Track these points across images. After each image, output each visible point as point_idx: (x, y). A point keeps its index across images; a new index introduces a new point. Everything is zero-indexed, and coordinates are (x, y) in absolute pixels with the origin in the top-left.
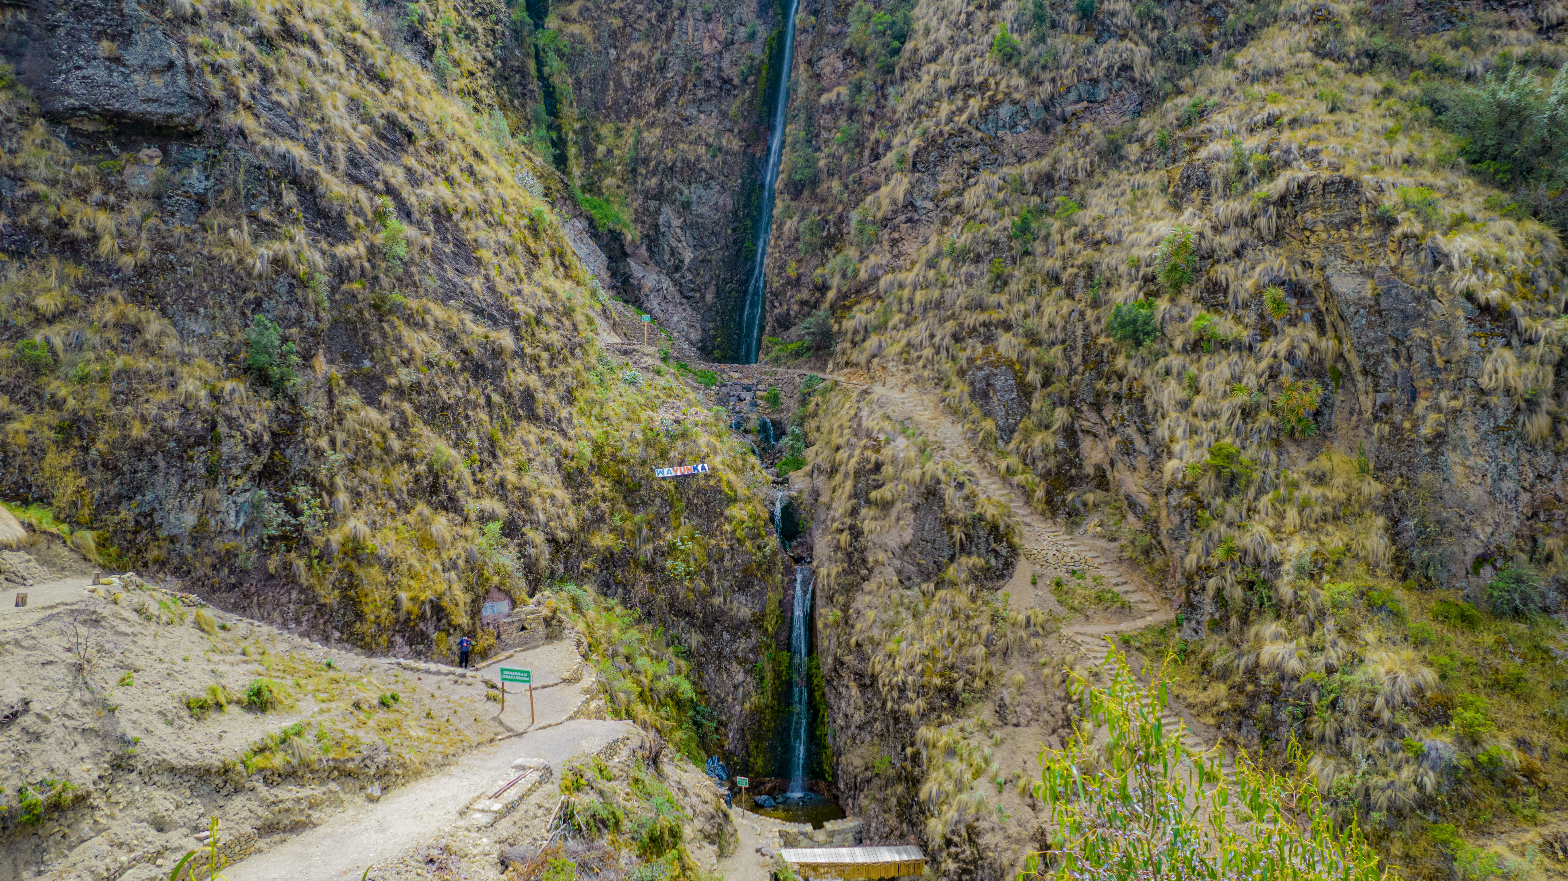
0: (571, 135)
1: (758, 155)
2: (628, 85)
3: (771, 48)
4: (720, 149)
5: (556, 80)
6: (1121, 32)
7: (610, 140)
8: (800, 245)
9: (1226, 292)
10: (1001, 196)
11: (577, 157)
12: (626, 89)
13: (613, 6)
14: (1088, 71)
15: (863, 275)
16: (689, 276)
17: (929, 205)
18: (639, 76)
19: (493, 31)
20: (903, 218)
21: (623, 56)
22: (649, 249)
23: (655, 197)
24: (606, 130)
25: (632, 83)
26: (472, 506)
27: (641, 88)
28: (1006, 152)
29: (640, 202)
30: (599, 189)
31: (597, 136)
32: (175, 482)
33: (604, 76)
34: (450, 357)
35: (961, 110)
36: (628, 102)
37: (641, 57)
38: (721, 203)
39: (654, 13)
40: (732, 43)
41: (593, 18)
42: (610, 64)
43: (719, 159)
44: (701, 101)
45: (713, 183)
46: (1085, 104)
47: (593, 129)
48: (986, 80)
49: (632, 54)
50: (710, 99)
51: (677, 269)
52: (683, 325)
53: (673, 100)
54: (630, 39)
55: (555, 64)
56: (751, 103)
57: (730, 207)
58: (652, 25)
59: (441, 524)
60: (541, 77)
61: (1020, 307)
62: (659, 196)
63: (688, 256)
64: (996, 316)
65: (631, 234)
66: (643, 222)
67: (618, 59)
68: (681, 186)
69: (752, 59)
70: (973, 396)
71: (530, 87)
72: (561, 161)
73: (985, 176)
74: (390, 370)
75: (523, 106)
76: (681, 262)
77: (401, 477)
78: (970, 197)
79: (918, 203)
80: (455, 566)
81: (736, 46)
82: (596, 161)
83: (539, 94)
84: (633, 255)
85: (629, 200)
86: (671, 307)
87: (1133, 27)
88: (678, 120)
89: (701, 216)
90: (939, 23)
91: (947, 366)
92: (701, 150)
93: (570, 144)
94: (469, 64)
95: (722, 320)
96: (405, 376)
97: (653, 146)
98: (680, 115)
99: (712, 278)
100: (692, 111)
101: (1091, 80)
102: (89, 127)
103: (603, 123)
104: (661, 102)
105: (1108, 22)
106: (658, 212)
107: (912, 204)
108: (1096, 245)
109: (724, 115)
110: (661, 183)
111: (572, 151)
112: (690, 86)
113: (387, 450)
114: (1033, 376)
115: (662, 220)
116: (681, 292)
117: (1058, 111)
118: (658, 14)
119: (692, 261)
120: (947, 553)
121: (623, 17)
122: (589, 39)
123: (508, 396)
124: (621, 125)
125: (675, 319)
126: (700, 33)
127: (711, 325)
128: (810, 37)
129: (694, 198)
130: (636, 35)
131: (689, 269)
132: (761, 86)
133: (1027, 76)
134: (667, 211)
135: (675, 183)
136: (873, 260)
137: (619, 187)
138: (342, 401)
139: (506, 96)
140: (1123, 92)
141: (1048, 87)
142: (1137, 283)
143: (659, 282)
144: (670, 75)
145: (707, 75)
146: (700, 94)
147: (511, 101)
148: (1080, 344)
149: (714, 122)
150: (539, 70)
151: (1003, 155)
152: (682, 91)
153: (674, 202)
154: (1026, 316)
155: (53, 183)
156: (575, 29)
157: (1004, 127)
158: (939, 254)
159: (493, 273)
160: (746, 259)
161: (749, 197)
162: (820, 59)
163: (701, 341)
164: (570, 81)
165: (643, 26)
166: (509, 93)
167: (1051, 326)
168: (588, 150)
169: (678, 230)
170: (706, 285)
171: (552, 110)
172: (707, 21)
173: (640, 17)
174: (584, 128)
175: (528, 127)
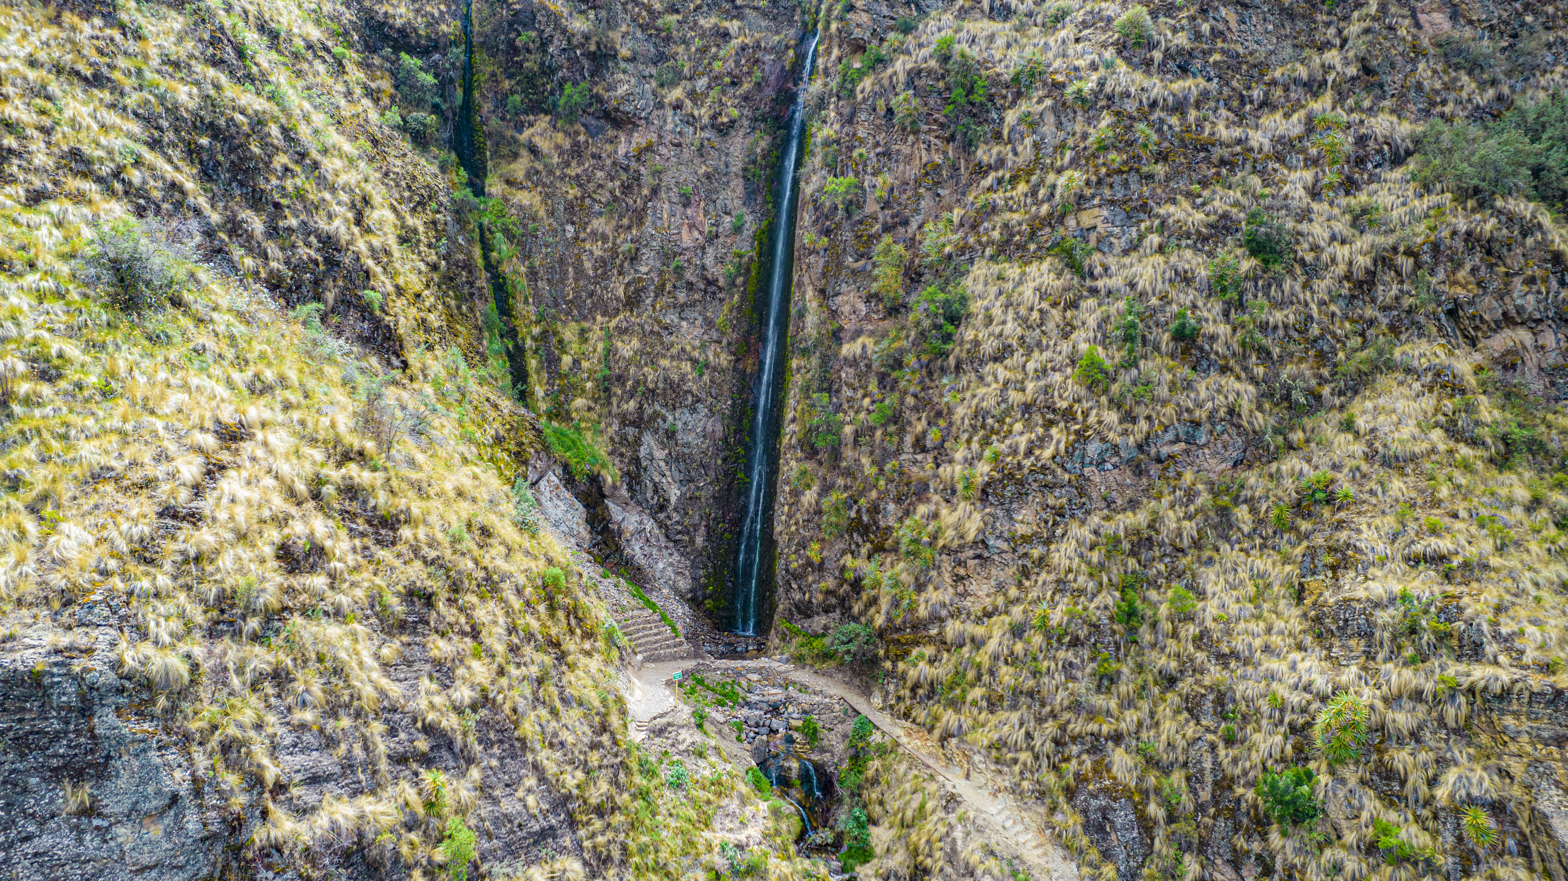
0: (529, 342)
1: (749, 371)
2: (591, 273)
3: (761, 243)
4: (707, 366)
5: (506, 268)
6: (1221, 362)
7: (575, 347)
8: (823, 523)
9: (1403, 783)
10: (1095, 557)
11: (538, 372)
12: (588, 277)
13: (568, 171)
14: (1188, 410)
15: (922, 612)
16: (676, 517)
17: (1005, 546)
18: (602, 263)
19: (434, 223)
20: (971, 553)
21: (582, 235)
22: (630, 489)
23: (633, 424)
24: (569, 333)
25: (595, 269)
27: (605, 276)
28: (1094, 495)
29: (615, 427)
30: (568, 412)
31: (561, 342)
33: (562, 261)
35: (1043, 442)
36: (591, 294)
37: (604, 238)
38: (709, 429)
39: (618, 183)
40: (717, 236)
41: (544, 185)
42: (569, 244)
43: (706, 378)
44: (683, 307)
45: (700, 406)
46: (1183, 445)
47: (555, 333)
48: (1071, 407)
49: (594, 233)
50: (693, 304)
51: (662, 508)
52: (670, 572)
53: (648, 301)
54: (591, 214)
55: (504, 247)
56: (739, 309)
57: (719, 434)
58: (615, 199)
60: (490, 267)
61: (1131, 716)
62: (640, 422)
63: (674, 493)
64: (1106, 725)
65: (610, 476)
66: (622, 455)
67: (576, 238)
68: (664, 411)
69: (740, 256)
70: (1086, 827)
71: (478, 284)
72: (519, 375)
73: (1074, 526)
75: (471, 310)
76: (667, 500)
79: (991, 543)
81: (721, 240)
82: (561, 376)
83: (488, 291)
84: (613, 496)
85: (603, 425)
86: (655, 551)
87: (1234, 354)
88: (656, 328)
89: (688, 445)
90: (1005, 312)
91: (1050, 779)
92: (687, 367)
93: (529, 353)
95: (714, 568)
97: (629, 362)
98: (659, 322)
99: (702, 518)
100: (671, 318)
101: (1192, 422)
103: (565, 323)
104: (633, 302)
105: (1207, 347)
106: (638, 442)
107: (983, 542)
108: (1223, 659)
109: (709, 324)
110: (641, 407)
111: (533, 363)
112: (668, 287)
114: (1154, 809)
115: (643, 452)
116: (667, 536)
117: (1153, 451)
118: (622, 185)
119: (679, 499)
121: (580, 186)
122: (542, 213)
124: (585, 325)
125: (661, 565)
126: (677, 220)
127: (701, 572)
128: (822, 262)
129: (679, 425)
130: (597, 207)
131: (675, 509)
132: (750, 289)
133: (1119, 407)
134: (648, 439)
135: (657, 407)
136: (933, 594)
137: (590, 409)
139: (453, 303)
140: (1225, 436)
141: (1143, 425)
142: (1282, 729)
143: (641, 523)
144: (644, 269)
145: (689, 275)
146: (682, 297)
147: (459, 308)
148: (1209, 779)
149: (698, 332)
150: (486, 257)
151: (1090, 498)
152: (660, 290)
153: (656, 431)
154: (1139, 726)
156: (523, 198)
157: (1091, 463)
160: (739, 494)
161: (740, 420)
162: (837, 294)
163: (691, 591)
164: (523, 269)
165: (605, 196)
166: (456, 298)
167: (1170, 744)
168: (551, 362)
169: (662, 464)
170: (696, 527)
171: (505, 310)
172: (685, 206)
173: (600, 186)
174: (544, 333)
175: (480, 339)
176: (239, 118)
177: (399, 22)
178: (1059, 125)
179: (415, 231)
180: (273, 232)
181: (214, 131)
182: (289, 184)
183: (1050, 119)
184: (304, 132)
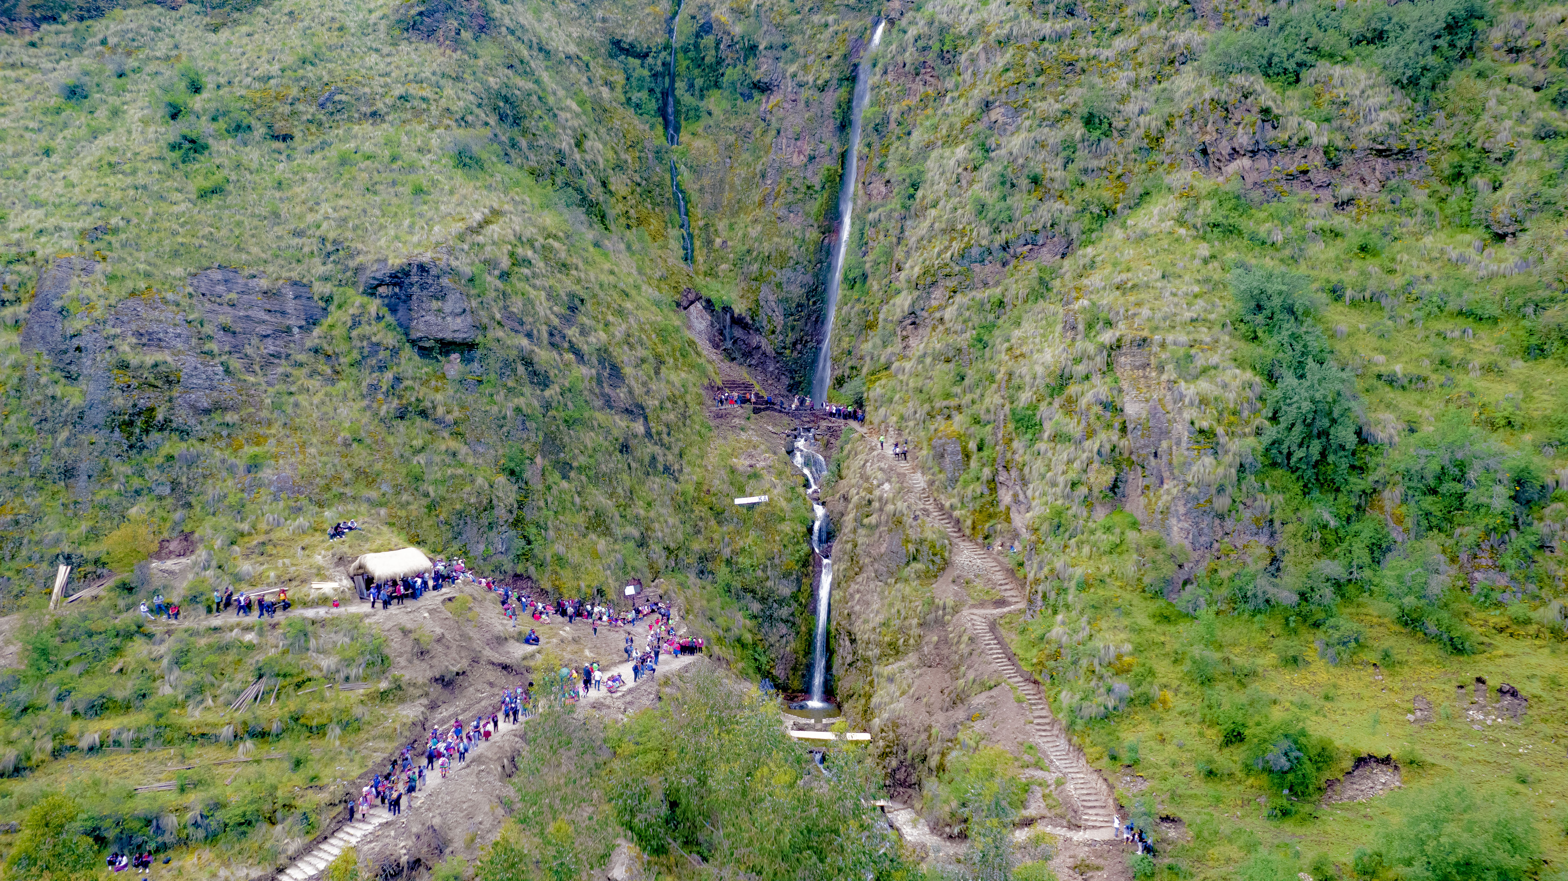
0: (697, 231)
1: (832, 244)
2: (739, 188)
4: (804, 241)
5: (685, 186)
6: (1057, 194)
7: (725, 233)
8: (851, 325)
9: (1075, 403)
10: (968, 313)
11: (700, 248)
12: (737, 191)
13: (729, 125)
14: (1032, 224)
15: (883, 360)
16: (781, 338)
18: (747, 181)
19: (640, 158)
20: (909, 321)
21: (735, 165)
22: (752, 319)
23: (756, 279)
24: (722, 225)
25: (742, 186)
26: (618, 532)
27: (748, 190)
28: (976, 280)
29: (745, 282)
30: (717, 273)
31: (716, 230)
32: (475, 529)
33: (722, 181)
34: (606, 444)
35: (947, 248)
36: (739, 202)
37: (749, 165)
38: (804, 281)
39: (759, 130)
40: (815, 157)
41: (714, 134)
42: (726, 170)
43: (803, 248)
44: (791, 204)
45: (799, 267)
46: (1030, 246)
47: (713, 225)
48: (965, 227)
49: (742, 163)
50: (797, 202)
51: (773, 332)
53: (770, 202)
54: (741, 151)
55: (685, 174)
57: (810, 284)
58: (757, 139)
59: (602, 544)
62: (759, 278)
63: (780, 323)
64: (953, 402)
65: (738, 309)
66: (749, 297)
67: (732, 167)
68: (775, 270)
69: (829, 170)
70: (934, 456)
71: (666, 194)
73: (958, 298)
74: (574, 457)
75: (661, 210)
76: (776, 327)
77: (581, 519)
78: (949, 313)
79: (919, 312)
80: (609, 567)
81: (817, 160)
82: (714, 251)
85: (737, 280)
87: (1065, 189)
88: (774, 218)
89: (790, 292)
90: (940, 177)
91: (923, 433)
92: (790, 241)
93: (696, 237)
94: (623, 191)
96: (582, 460)
97: (755, 239)
98: (775, 215)
100: (784, 211)
101: (1034, 230)
102: (427, 345)
103: (720, 220)
104: (762, 203)
105: (1049, 186)
106: (759, 290)
107: (915, 312)
108: (1016, 358)
109: (807, 214)
110: (761, 268)
111: (697, 243)
112: (783, 192)
113: (573, 503)
114: (972, 445)
115: (761, 296)
116: (775, 350)
117: (1012, 251)
118: (762, 130)
120: (905, 560)
121: (737, 133)
122: (711, 152)
123: (641, 462)
124: (733, 221)
125: (771, 369)
126: (791, 149)
128: (865, 165)
129: (785, 279)
130: (746, 147)
131: (781, 333)
133: (991, 226)
134: (765, 289)
135: (771, 268)
136: (889, 350)
137: (730, 271)
138: (550, 480)
139: (649, 206)
140: (1055, 239)
141: (1005, 235)
142: (1033, 389)
144: (769, 182)
146: (790, 198)
147: (653, 210)
148: (1002, 425)
149: (800, 219)
151: (973, 282)
152: (777, 195)
153: (770, 283)
154: (973, 402)
155: (414, 379)
156: (700, 143)
157: (975, 262)
158: (924, 355)
159: (633, 383)
162: (870, 183)
164: (696, 186)
165: (751, 140)
166: (651, 203)
167: (988, 411)
168: (709, 242)
169: (773, 304)
172: (796, 139)
173: (749, 133)
174: (707, 225)
175: (666, 228)
176: (517, 92)
177: (629, 39)
178: (988, 60)
179: (626, 162)
180: (531, 147)
181: (506, 100)
182: (541, 125)
183: (983, 56)
184: (551, 100)
